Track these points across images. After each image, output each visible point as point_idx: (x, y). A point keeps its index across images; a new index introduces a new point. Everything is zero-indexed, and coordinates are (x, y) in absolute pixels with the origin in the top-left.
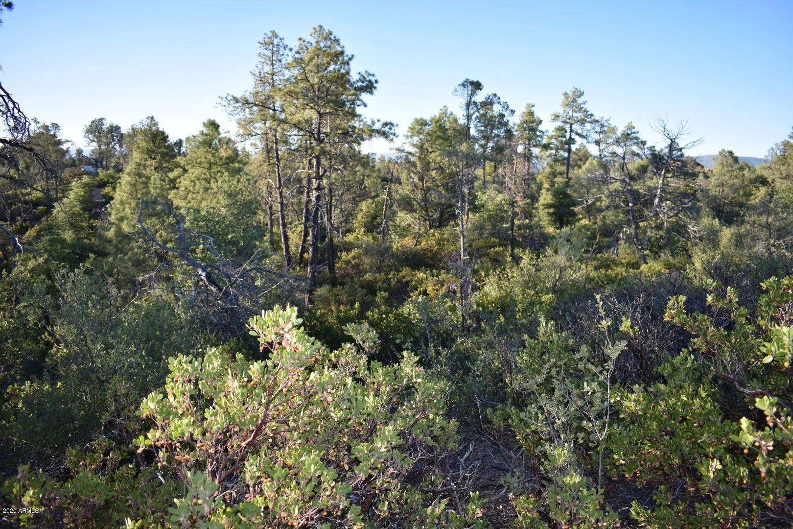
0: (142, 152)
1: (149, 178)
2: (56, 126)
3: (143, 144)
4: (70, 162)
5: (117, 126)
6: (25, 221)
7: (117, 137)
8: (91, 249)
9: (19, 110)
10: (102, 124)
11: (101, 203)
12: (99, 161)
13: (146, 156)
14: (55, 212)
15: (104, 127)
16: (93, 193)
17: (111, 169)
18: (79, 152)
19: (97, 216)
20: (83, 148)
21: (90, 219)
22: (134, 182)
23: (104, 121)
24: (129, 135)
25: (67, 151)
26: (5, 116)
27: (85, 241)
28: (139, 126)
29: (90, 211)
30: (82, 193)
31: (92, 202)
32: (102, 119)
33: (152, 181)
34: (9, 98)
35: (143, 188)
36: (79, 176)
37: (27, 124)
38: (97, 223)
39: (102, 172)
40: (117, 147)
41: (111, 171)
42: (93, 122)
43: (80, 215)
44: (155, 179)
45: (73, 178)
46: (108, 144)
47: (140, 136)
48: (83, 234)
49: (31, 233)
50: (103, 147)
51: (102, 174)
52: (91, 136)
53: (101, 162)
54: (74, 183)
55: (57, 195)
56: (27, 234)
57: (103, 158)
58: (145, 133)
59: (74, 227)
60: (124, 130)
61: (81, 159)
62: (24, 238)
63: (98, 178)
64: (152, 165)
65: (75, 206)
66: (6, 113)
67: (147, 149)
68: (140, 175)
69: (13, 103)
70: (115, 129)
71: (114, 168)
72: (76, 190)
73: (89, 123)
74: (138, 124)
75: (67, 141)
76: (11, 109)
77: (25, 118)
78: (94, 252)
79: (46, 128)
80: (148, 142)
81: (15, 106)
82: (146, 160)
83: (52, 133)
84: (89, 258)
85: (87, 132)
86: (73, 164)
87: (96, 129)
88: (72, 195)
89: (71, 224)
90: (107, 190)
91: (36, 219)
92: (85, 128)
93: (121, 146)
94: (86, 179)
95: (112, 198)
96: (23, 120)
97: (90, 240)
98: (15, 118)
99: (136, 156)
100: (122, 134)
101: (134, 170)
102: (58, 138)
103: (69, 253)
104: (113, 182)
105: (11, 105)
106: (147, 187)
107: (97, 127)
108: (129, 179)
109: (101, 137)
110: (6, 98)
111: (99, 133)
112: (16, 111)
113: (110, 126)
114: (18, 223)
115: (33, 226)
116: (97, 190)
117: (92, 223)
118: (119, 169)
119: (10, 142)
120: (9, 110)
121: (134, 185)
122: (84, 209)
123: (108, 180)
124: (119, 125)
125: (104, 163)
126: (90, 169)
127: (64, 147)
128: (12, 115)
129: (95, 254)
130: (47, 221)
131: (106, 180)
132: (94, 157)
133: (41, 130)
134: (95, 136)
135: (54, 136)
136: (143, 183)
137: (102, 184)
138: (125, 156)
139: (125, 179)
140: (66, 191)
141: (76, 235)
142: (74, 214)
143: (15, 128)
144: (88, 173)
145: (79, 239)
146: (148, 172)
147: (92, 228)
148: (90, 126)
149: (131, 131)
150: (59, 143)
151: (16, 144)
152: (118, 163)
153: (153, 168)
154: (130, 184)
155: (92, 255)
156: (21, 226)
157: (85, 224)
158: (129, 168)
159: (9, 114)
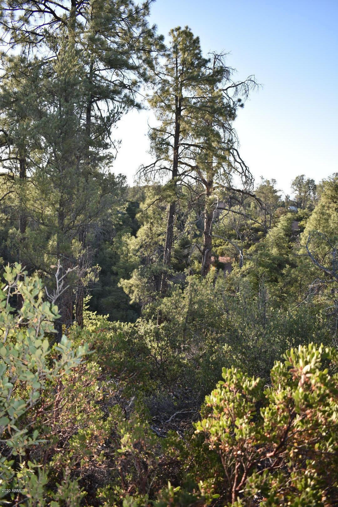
0: (328, 198)
1: (330, 216)
2: (274, 181)
3: (329, 192)
4: (281, 204)
5: (312, 180)
6: (250, 240)
7: (312, 187)
8: (287, 262)
9: (249, 172)
10: (303, 179)
11: (297, 231)
12: (298, 204)
13: (330, 200)
14: (268, 236)
15: (304, 181)
16: (293, 225)
17: (306, 209)
18: (287, 197)
19: (294, 240)
20: (289, 194)
21: (289, 242)
22: (319, 218)
23: (304, 177)
24: (320, 186)
25: (280, 197)
26: (241, 175)
27: (285, 256)
28: (328, 180)
29: (290, 236)
30: (286, 224)
31: (292, 231)
32: (303, 176)
33: (332, 218)
34: (244, 164)
35: (325, 223)
36: (285, 213)
37: (253, 180)
38: (293, 245)
39: (300, 210)
40: (311, 193)
41: (306, 210)
42: (297, 178)
43: (283, 238)
44: (334, 216)
45: (282, 214)
46: (306, 192)
47: (326, 187)
48: (284, 251)
49: (253, 248)
50: (303, 194)
51: (300, 212)
52: (295, 187)
53: (301, 204)
54: (281, 218)
55: (270, 225)
56: (251, 248)
57: (301, 202)
58: (330, 184)
59: (278, 246)
60: (317, 183)
61: (288, 202)
62: (248, 251)
63: (297, 215)
64: (333, 207)
65: (281, 233)
66: (242, 174)
67: (331, 195)
68: (323, 214)
69: (246, 167)
70: (311, 182)
71: (308, 208)
72: (282, 222)
73: (295, 179)
74: (326, 177)
75: (280, 190)
76: (244, 170)
77: (252, 176)
78: (289, 264)
79: (268, 182)
80: (332, 191)
81: (246, 169)
82: (330, 203)
83: (271, 185)
84: (286, 267)
85: (293, 184)
86: (283, 205)
87: (299, 182)
88: (279, 226)
89: (277, 244)
90: (302, 223)
91: (257, 239)
92: (292, 182)
93: (314, 193)
94: (289, 215)
95: (304, 228)
96: (251, 178)
97: (288, 255)
98: (246, 177)
99: (323, 200)
100: (315, 185)
101: (319, 210)
102: (274, 189)
103: (271, 263)
104: (306, 217)
105: (244, 168)
106: (328, 222)
107: (299, 181)
108: (316, 216)
109: (301, 187)
110: (242, 164)
111: (300, 185)
112: (247, 172)
113: (308, 180)
114: (246, 242)
115: (254, 244)
116: (295, 222)
117: (290, 245)
118: (311, 209)
119: (242, 192)
120: (243, 172)
121: (319, 220)
122: (286, 235)
123: (304, 216)
124: (314, 179)
125: (302, 205)
126: (293, 208)
127: (278, 194)
128: (245, 175)
129: (290, 265)
130: (263, 241)
131: (302, 216)
132: (296, 201)
133: (265, 184)
134: (297, 187)
135: (272, 187)
136: (325, 219)
137: (300, 219)
138: (317, 201)
139: (314, 216)
140: (276, 222)
141: (279, 251)
142: (279, 238)
143: (246, 182)
144: (291, 211)
145: (281, 254)
146: (330, 211)
147: (290, 248)
148: (295, 180)
149: (321, 183)
150: (275, 191)
151: (246, 193)
152: (311, 205)
153: (334, 209)
154: (316, 220)
155: (287, 266)
156: (248, 243)
157: (286, 245)
158: (317, 209)
159: (243, 174)
